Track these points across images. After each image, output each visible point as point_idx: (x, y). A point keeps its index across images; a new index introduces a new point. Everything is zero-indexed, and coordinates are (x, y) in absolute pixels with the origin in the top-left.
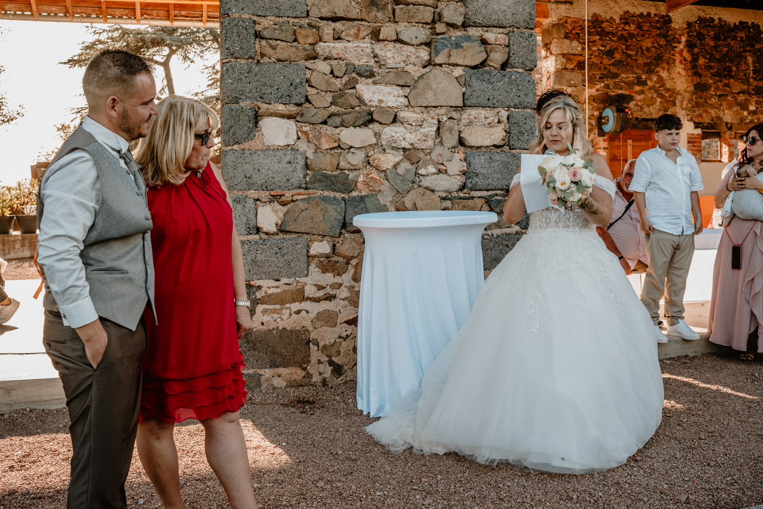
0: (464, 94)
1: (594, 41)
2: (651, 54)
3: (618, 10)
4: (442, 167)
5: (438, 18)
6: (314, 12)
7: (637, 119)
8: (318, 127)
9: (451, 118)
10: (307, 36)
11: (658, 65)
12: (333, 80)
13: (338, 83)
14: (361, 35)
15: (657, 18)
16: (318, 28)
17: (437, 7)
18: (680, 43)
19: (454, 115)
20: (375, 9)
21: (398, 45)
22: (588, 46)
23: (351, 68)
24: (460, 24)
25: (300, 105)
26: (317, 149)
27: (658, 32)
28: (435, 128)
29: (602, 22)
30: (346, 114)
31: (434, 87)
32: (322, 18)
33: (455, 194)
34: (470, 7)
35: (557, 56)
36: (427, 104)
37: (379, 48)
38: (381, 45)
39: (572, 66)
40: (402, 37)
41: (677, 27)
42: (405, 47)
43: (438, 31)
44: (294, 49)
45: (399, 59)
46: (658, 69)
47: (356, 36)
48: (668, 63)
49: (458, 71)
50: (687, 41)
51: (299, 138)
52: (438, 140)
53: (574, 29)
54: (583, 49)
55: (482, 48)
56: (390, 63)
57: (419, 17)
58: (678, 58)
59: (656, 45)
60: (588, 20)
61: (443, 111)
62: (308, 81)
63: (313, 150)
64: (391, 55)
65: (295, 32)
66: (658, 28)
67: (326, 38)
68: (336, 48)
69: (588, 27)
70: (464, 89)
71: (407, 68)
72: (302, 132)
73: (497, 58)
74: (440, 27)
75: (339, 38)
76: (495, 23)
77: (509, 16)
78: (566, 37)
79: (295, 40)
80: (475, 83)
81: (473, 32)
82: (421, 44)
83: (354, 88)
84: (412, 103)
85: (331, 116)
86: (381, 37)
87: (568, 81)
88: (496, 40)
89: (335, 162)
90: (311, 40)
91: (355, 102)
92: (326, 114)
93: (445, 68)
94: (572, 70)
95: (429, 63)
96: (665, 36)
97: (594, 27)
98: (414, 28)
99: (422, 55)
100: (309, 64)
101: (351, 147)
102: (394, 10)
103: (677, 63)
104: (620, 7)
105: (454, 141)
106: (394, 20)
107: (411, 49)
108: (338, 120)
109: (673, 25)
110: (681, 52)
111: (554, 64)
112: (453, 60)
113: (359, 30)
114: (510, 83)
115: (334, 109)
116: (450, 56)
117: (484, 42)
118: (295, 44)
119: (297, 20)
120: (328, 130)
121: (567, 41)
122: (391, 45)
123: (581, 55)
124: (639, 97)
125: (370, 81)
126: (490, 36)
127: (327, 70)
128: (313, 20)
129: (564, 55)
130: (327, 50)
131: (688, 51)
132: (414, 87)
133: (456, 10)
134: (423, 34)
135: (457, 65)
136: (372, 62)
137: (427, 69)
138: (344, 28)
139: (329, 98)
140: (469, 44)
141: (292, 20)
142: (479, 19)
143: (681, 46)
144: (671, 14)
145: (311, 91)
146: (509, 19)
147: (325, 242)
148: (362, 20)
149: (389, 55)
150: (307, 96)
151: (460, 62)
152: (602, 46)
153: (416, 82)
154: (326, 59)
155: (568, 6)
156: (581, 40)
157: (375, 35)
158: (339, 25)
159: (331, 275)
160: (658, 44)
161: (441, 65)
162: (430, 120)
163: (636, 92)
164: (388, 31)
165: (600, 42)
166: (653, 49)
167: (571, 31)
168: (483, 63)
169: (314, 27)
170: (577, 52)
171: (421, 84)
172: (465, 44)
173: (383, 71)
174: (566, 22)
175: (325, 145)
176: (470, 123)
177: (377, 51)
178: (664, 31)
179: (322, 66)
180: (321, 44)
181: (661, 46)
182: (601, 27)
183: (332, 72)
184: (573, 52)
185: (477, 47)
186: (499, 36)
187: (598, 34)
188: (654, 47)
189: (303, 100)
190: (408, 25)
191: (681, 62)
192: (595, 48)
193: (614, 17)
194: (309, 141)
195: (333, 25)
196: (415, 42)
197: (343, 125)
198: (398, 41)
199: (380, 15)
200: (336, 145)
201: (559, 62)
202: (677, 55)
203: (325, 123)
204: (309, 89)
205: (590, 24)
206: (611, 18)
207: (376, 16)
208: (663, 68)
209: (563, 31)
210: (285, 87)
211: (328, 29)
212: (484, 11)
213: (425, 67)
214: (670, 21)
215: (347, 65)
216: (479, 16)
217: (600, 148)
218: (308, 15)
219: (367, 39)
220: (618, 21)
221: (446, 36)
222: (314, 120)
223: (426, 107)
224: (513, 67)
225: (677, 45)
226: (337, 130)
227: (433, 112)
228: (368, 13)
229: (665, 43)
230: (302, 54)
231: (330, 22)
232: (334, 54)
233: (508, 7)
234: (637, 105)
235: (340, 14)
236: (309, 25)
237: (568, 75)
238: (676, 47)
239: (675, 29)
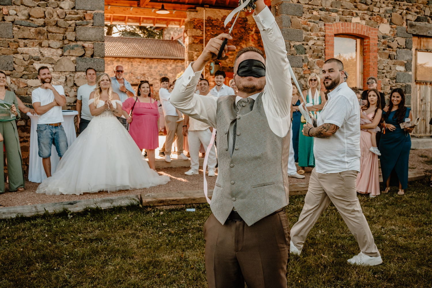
0: (76, 67)
1: (208, 30)
2: (237, 36)
3: (220, 15)
4: (67, 94)
5: (64, 38)
6: (16, 36)
7: (230, 67)
8: (18, 79)
9: (70, 76)
10: (13, 46)
11: (241, 41)
12: (24, 62)
13: (26, 63)
14: (35, 45)
15: (240, 19)
16: (18, 42)
17: (65, 34)
18: (252, 31)
19: (72, 75)
20: (40, 35)
21: (49, 49)
22: (206, 32)
23: (31, 57)
24: (74, 40)
25: (12, 71)
26: (19, 87)
27: (241, 26)
28: (64, 80)
29: (212, 20)
30: (29, 74)
31: (63, 64)
32: (19, 39)
33: (73, 104)
34: (78, 34)
35: (189, 37)
36: (61, 71)
37: (42, 50)
38: (43, 49)
39: (197, 42)
40: (50, 46)
41: (250, 23)
42: (52, 49)
43: (65, 43)
44: (8, 50)
45: (49, 54)
46: (241, 43)
47: (33, 45)
48: (246, 41)
49: (73, 58)
50: (256, 30)
51: (11, 83)
52: (65, 84)
53: (198, 24)
54: (203, 33)
55: (83, 49)
56: (46, 55)
57: (57, 38)
58: (251, 38)
59: (240, 32)
60: (205, 20)
61: (67, 73)
62: (14, 62)
63: (17, 88)
64: (47, 52)
65: (8, 44)
66: (241, 24)
67: (21, 46)
68: (25, 49)
69: (205, 23)
70: (75, 65)
71: (53, 57)
72: (13, 81)
73: (89, 53)
74: (66, 42)
75: (26, 46)
76: (88, 40)
77: (93, 37)
78: (194, 28)
79: (9, 47)
80: (80, 63)
81: (79, 43)
82: (59, 48)
83: (32, 65)
84: (55, 70)
85: (23, 75)
86: (42, 45)
87: (195, 49)
88: (88, 46)
89: (25, 92)
90: (15, 47)
91: (33, 70)
92: (21, 75)
93: (68, 57)
94: (197, 43)
95: (62, 55)
96: (244, 28)
97: (208, 23)
98: (55, 42)
99: (59, 52)
100: (14, 56)
101: (32, 87)
102: (47, 36)
103: (250, 41)
104: (222, 14)
105: (72, 84)
106: (47, 38)
107: (54, 50)
108: (26, 77)
109: (248, 22)
110: (252, 36)
111: (188, 41)
112: (71, 54)
113: (34, 43)
114: (94, 62)
115: (25, 72)
116: (69, 52)
117: (84, 47)
118: (9, 48)
119: (9, 39)
120: (23, 80)
121: (194, 30)
122: (46, 49)
123: (202, 36)
124: (231, 57)
125: (39, 62)
126: (86, 45)
127: (22, 58)
128: (16, 39)
129: (193, 36)
130: (22, 51)
131: (256, 35)
132: (56, 64)
133: (72, 35)
134: (59, 44)
135: (72, 56)
136: (39, 55)
137: (61, 58)
138: (28, 42)
139: (23, 68)
140: (77, 48)
141: (7, 39)
142: (81, 39)
143: (253, 33)
144: (247, 17)
145: (16, 66)
146: (93, 38)
147: (23, 121)
148: (35, 39)
149: (46, 52)
150: (14, 68)
151: (74, 55)
152: (213, 32)
153: (56, 62)
154: (22, 54)
155: (195, 13)
156: (202, 29)
157: (40, 45)
158: (26, 41)
159: (26, 133)
160: (241, 31)
161: (67, 56)
162: (62, 76)
163: (229, 55)
164: (45, 43)
165: (212, 30)
166: (238, 34)
167: (197, 25)
168: (84, 55)
169: (16, 42)
170: (199, 35)
171: (58, 63)
172: (75, 48)
173: (44, 58)
174: (194, 21)
175: (21, 86)
176: (78, 78)
177: (41, 51)
178: (244, 25)
179: (20, 57)
180: (19, 48)
181: (242, 32)
182: (212, 23)
183: (24, 59)
184: (197, 35)
185: (81, 49)
186: (90, 45)
187: (210, 26)
188: (239, 33)
189: (12, 69)
190: (53, 41)
191: (252, 40)
192: (209, 33)
193: (219, 18)
194: (15, 84)
195: (24, 41)
196: (56, 47)
197: (28, 78)
198: (49, 47)
199: (42, 37)
200: (26, 86)
201: (190, 40)
202: (250, 37)
203: (21, 77)
204: (15, 65)
205: (206, 22)
206: (217, 19)
207: (40, 38)
208: (243, 43)
209: (193, 25)
210: (5, 64)
211: (22, 42)
212: (83, 35)
213: (61, 56)
214: (247, 20)
215: (29, 56)
216: (81, 37)
217: (211, 81)
218: (14, 37)
219: (38, 46)
220: (220, 20)
221: (69, 45)
222: (17, 77)
223: (61, 72)
224: (95, 56)
225: (250, 32)
226: (26, 80)
227: (63, 74)
228: (38, 36)
229: (244, 31)
230: (12, 52)
231: (23, 40)
232: (24, 52)
233: (93, 33)
234: (230, 61)
235: (26, 37)
236: (14, 41)
237: (195, 46)
238: (250, 33)
239: (249, 24)
